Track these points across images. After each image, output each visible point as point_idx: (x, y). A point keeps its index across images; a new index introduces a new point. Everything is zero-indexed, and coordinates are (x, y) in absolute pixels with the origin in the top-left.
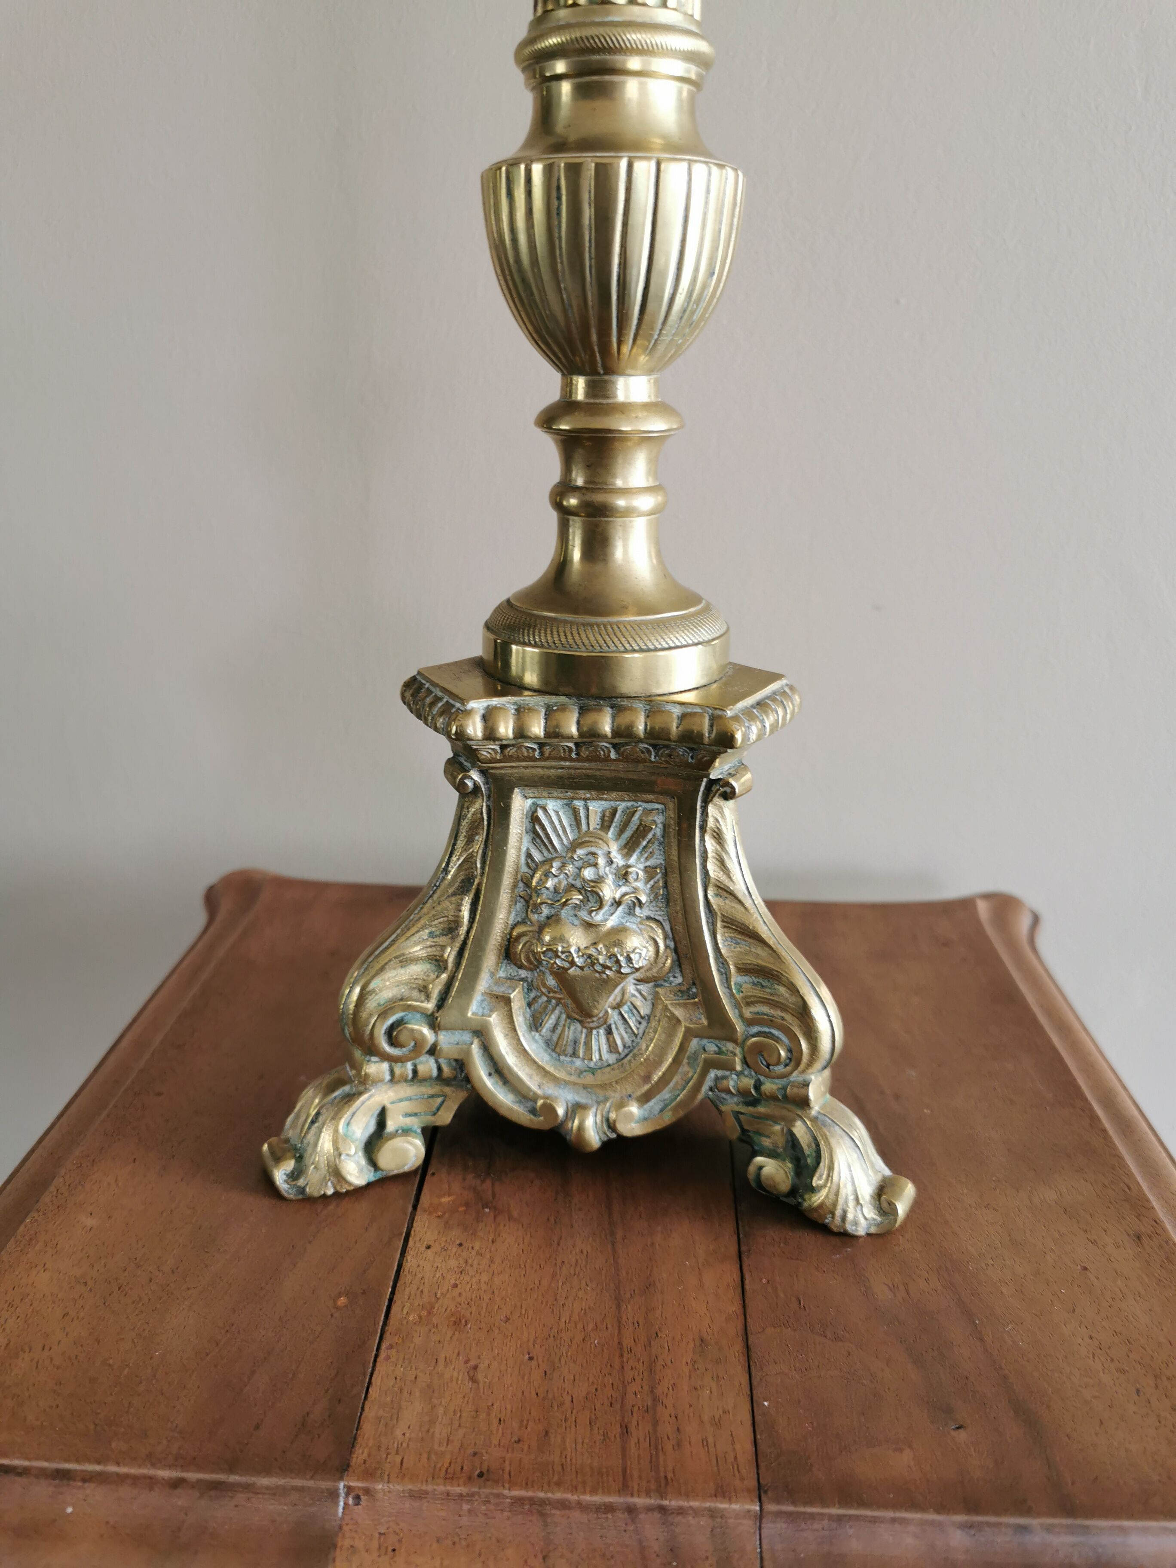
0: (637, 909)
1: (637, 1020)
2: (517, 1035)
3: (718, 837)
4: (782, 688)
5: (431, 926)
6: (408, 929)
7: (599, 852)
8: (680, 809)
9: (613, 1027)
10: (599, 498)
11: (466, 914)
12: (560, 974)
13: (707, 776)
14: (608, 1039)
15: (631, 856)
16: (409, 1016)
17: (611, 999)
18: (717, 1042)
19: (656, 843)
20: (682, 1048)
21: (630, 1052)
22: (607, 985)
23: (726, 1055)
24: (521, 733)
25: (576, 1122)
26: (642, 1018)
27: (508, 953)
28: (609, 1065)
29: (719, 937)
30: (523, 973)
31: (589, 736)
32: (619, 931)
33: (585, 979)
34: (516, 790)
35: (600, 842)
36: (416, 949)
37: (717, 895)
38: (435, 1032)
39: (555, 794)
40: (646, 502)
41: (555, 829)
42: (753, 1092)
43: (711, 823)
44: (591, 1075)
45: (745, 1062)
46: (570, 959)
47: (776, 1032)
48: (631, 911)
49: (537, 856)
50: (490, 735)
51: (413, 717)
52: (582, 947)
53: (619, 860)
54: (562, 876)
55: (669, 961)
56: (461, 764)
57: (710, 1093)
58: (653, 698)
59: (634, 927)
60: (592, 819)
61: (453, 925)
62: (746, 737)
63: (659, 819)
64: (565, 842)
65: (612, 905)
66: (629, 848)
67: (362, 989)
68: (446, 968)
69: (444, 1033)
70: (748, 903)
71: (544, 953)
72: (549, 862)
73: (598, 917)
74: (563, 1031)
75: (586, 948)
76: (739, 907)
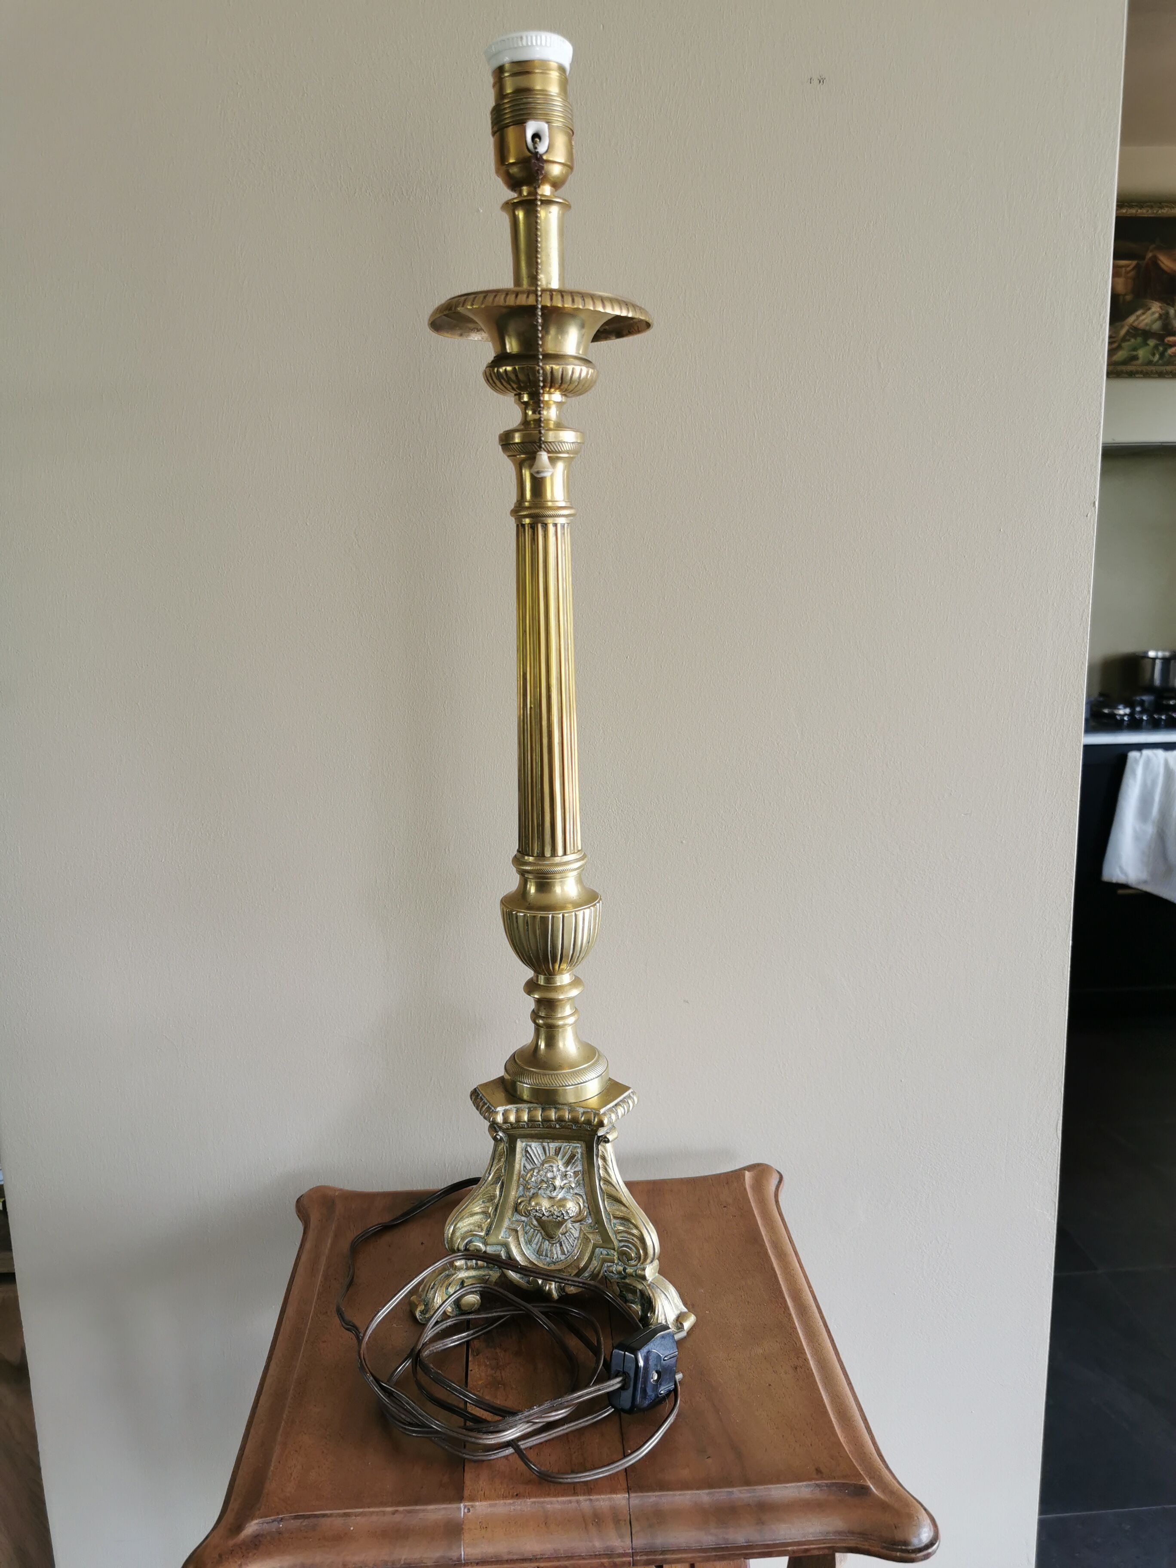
0: (571, 1190)
1: (573, 1240)
2: (521, 1247)
3: (604, 1159)
4: (629, 1094)
5: (483, 1198)
6: (474, 1200)
7: (554, 1165)
8: (587, 1147)
9: (563, 1243)
10: (550, 1021)
11: (498, 1193)
12: (539, 1220)
13: (597, 1135)
14: (561, 1248)
15: (568, 1167)
16: (474, 1239)
17: (561, 1230)
18: (606, 1250)
19: (579, 1161)
20: (593, 1252)
21: (570, 1254)
22: (560, 1224)
23: (611, 1256)
24: (518, 1120)
25: (547, 1288)
26: (575, 1238)
27: (516, 1209)
28: (561, 1261)
29: (606, 1202)
30: (523, 1218)
31: (546, 1120)
32: (564, 1199)
33: (550, 1222)
34: (518, 1140)
35: (555, 1161)
36: (477, 1209)
37: (604, 1184)
38: (485, 1246)
39: (535, 1141)
40: (571, 1020)
41: (535, 1155)
42: (623, 1273)
43: (600, 1153)
44: (553, 1265)
45: (619, 1259)
46: (542, 1213)
47: (630, 1245)
48: (568, 1192)
49: (529, 1167)
50: (506, 1121)
51: (474, 1108)
52: (547, 1208)
53: (562, 1169)
54: (538, 1176)
55: (586, 1213)
56: (495, 1128)
57: (606, 1274)
58: (571, 1105)
59: (570, 1198)
60: (551, 1149)
61: (493, 1198)
62: (610, 1122)
63: (579, 1151)
64: (540, 1160)
65: (560, 1188)
66: (567, 1164)
67: (454, 1227)
68: (490, 1217)
69: (489, 1246)
70: (617, 1187)
71: (531, 1210)
72: (533, 1169)
73: (554, 1194)
74: (541, 1245)
75: (549, 1208)
76: (614, 1189)
